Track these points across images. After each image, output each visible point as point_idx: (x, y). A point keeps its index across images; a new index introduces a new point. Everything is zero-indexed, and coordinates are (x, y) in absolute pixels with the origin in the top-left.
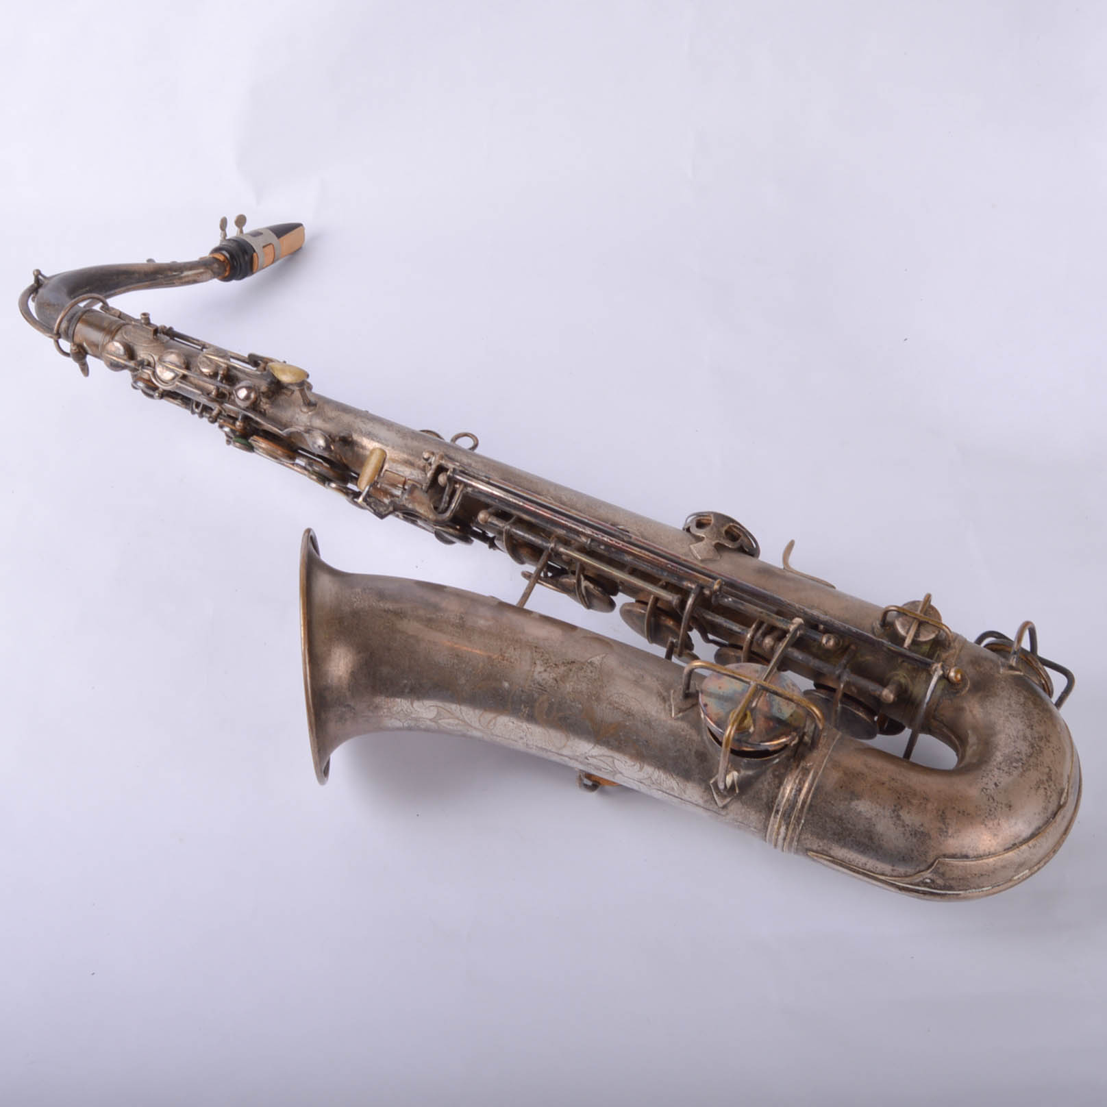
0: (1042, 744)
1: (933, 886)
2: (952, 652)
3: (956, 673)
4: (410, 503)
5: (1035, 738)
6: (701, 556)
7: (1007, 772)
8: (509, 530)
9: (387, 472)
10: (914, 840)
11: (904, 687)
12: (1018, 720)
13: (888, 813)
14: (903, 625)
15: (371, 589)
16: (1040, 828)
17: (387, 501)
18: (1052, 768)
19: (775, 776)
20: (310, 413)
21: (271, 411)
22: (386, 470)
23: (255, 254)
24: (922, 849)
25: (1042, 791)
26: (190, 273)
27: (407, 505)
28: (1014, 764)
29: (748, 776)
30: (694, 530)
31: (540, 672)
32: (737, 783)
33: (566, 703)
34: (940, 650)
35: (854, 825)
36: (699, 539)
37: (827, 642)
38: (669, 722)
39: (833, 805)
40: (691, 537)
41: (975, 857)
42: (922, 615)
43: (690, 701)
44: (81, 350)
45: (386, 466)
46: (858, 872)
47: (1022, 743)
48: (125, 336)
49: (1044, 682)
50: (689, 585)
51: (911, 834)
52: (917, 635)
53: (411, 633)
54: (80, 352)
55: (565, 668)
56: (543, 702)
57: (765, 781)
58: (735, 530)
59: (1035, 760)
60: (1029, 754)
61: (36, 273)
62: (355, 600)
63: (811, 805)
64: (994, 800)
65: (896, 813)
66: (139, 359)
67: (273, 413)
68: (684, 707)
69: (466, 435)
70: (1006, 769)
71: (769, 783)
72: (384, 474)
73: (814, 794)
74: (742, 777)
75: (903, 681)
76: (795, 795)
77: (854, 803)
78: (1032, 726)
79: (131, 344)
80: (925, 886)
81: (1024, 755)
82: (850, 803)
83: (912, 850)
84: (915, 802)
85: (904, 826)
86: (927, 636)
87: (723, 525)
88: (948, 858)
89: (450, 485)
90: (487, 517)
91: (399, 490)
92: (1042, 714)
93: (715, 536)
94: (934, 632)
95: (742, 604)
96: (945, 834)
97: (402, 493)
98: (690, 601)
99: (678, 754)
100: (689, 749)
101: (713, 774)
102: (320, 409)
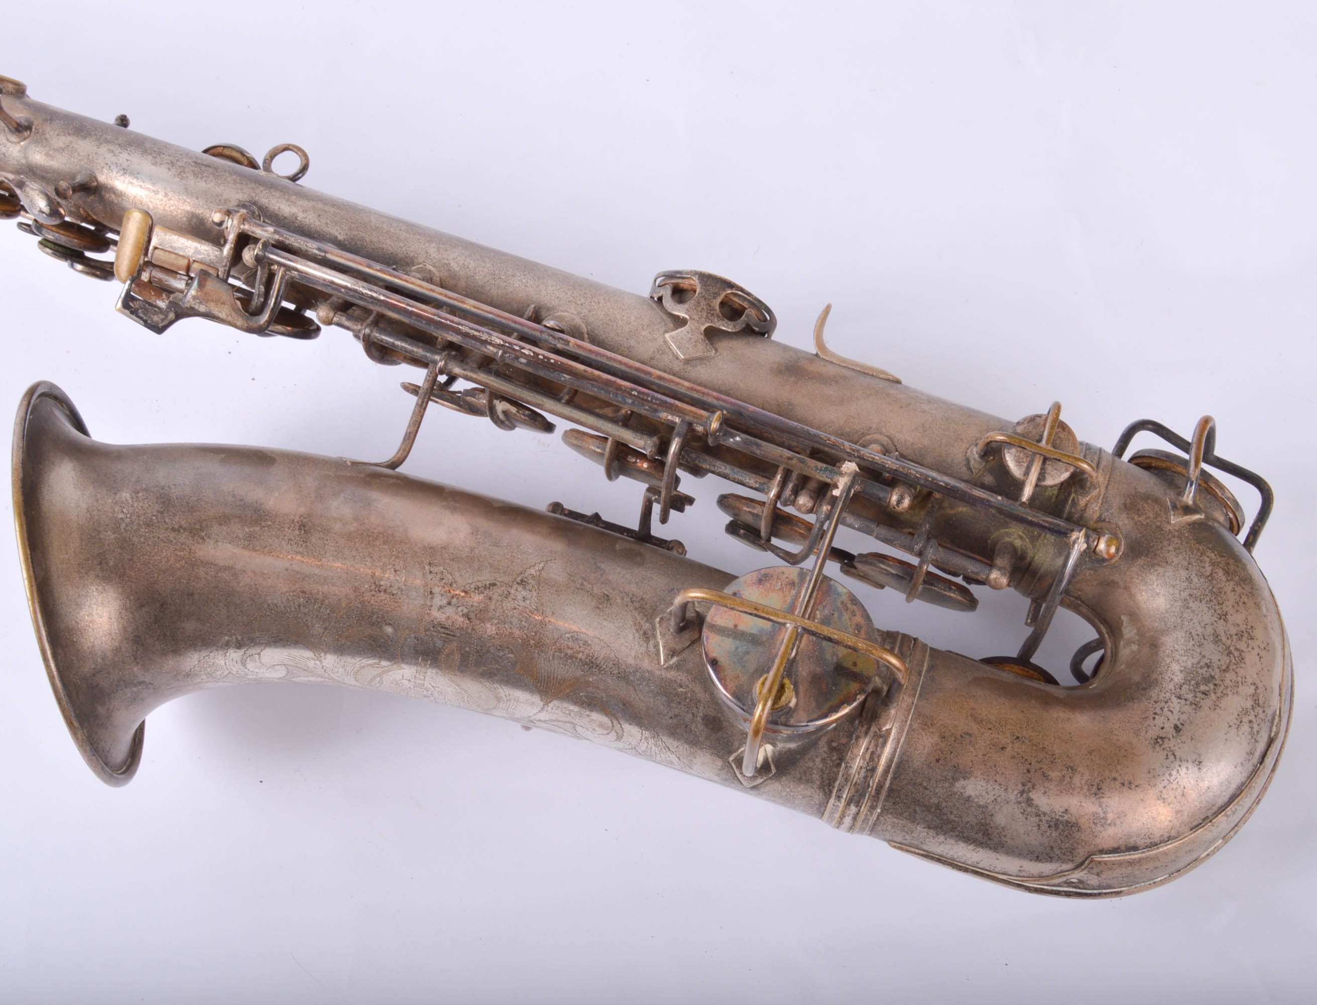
0: (1242, 645)
1: (1081, 886)
2: (1095, 493)
3: (1108, 546)
4: (201, 303)
5: (1231, 636)
6: (684, 355)
7: (1191, 704)
8: (369, 335)
9: (157, 251)
10: (1055, 834)
11: (1019, 553)
12: (1203, 606)
13: (1013, 796)
14: (1018, 462)
15: (146, 490)
16: (1243, 784)
17: (162, 304)
18: (1260, 685)
19: (832, 749)
20: (22, 143)
22: (156, 248)
24: (1067, 845)
25: (1245, 728)
27: (196, 307)
28: (1203, 688)
29: (790, 750)
30: (669, 304)
31: (441, 607)
32: (772, 758)
33: (488, 652)
34: (1076, 492)
35: (960, 817)
36: (679, 322)
37: (899, 502)
38: (658, 673)
39: (926, 788)
40: (665, 317)
41: (1147, 847)
42: (1049, 447)
43: (688, 636)
45: (154, 242)
46: (966, 870)
47: (1212, 646)
49: (1231, 516)
50: (670, 417)
51: (1049, 826)
52: (1042, 476)
53: (221, 563)
55: (481, 597)
56: (452, 653)
57: (817, 757)
58: (736, 299)
59: (1234, 677)
60: (1224, 667)
62: (121, 516)
63: (891, 790)
64: (1175, 756)
65: (1025, 795)
68: (678, 647)
69: (286, 148)
70: (1190, 696)
71: (823, 760)
72: (152, 254)
73: (895, 773)
74: (780, 753)
75: (1018, 543)
76: (865, 777)
77: (959, 785)
78: (1226, 614)
80: (1069, 886)
81: (1215, 668)
82: (952, 785)
83: (1052, 848)
84: (1054, 774)
85: (1037, 815)
86: (1058, 476)
87: (716, 295)
88: (1106, 853)
89: (263, 268)
90: (331, 315)
91: (181, 279)
92: (1239, 590)
93: (705, 315)
94: (1066, 470)
95: (758, 445)
96: (1103, 821)
97: (187, 284)
98: (674, 447)
99: (675, 721)
100: (693, 714)
101: (734, 748)
102: (38, 133)
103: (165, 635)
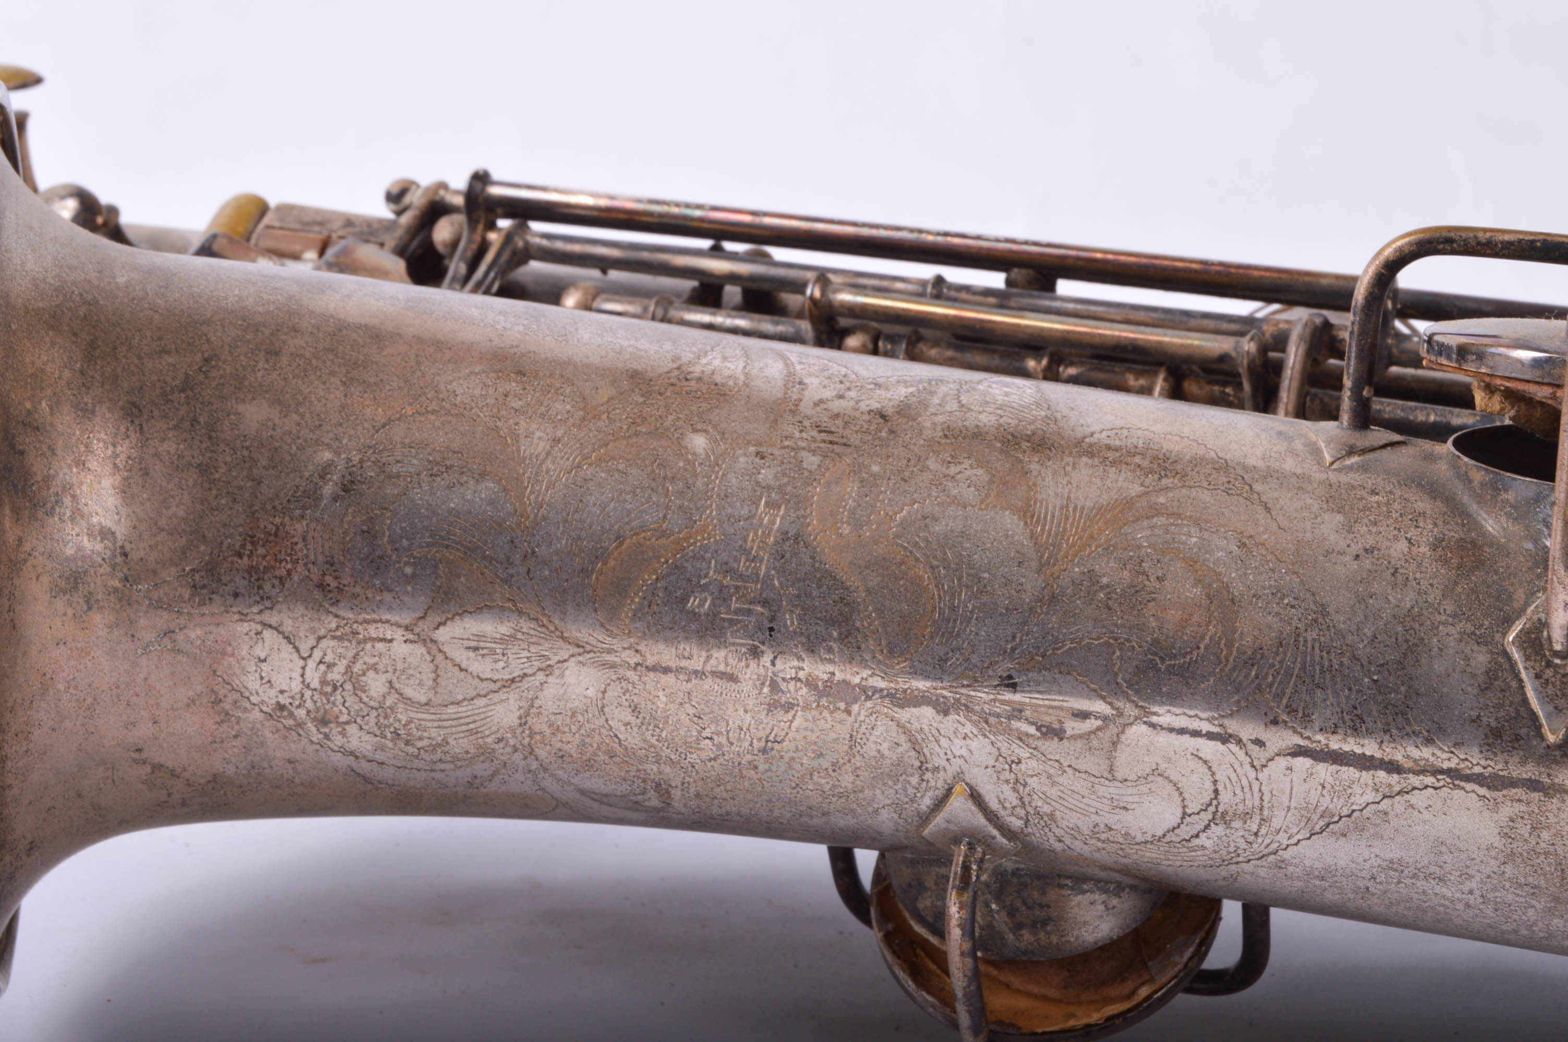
22: (270, 227)
38: (1318, 477)
99: (1367, 563)
100: (1409, 541)
101: (1516, 605)
103: (195, 421)
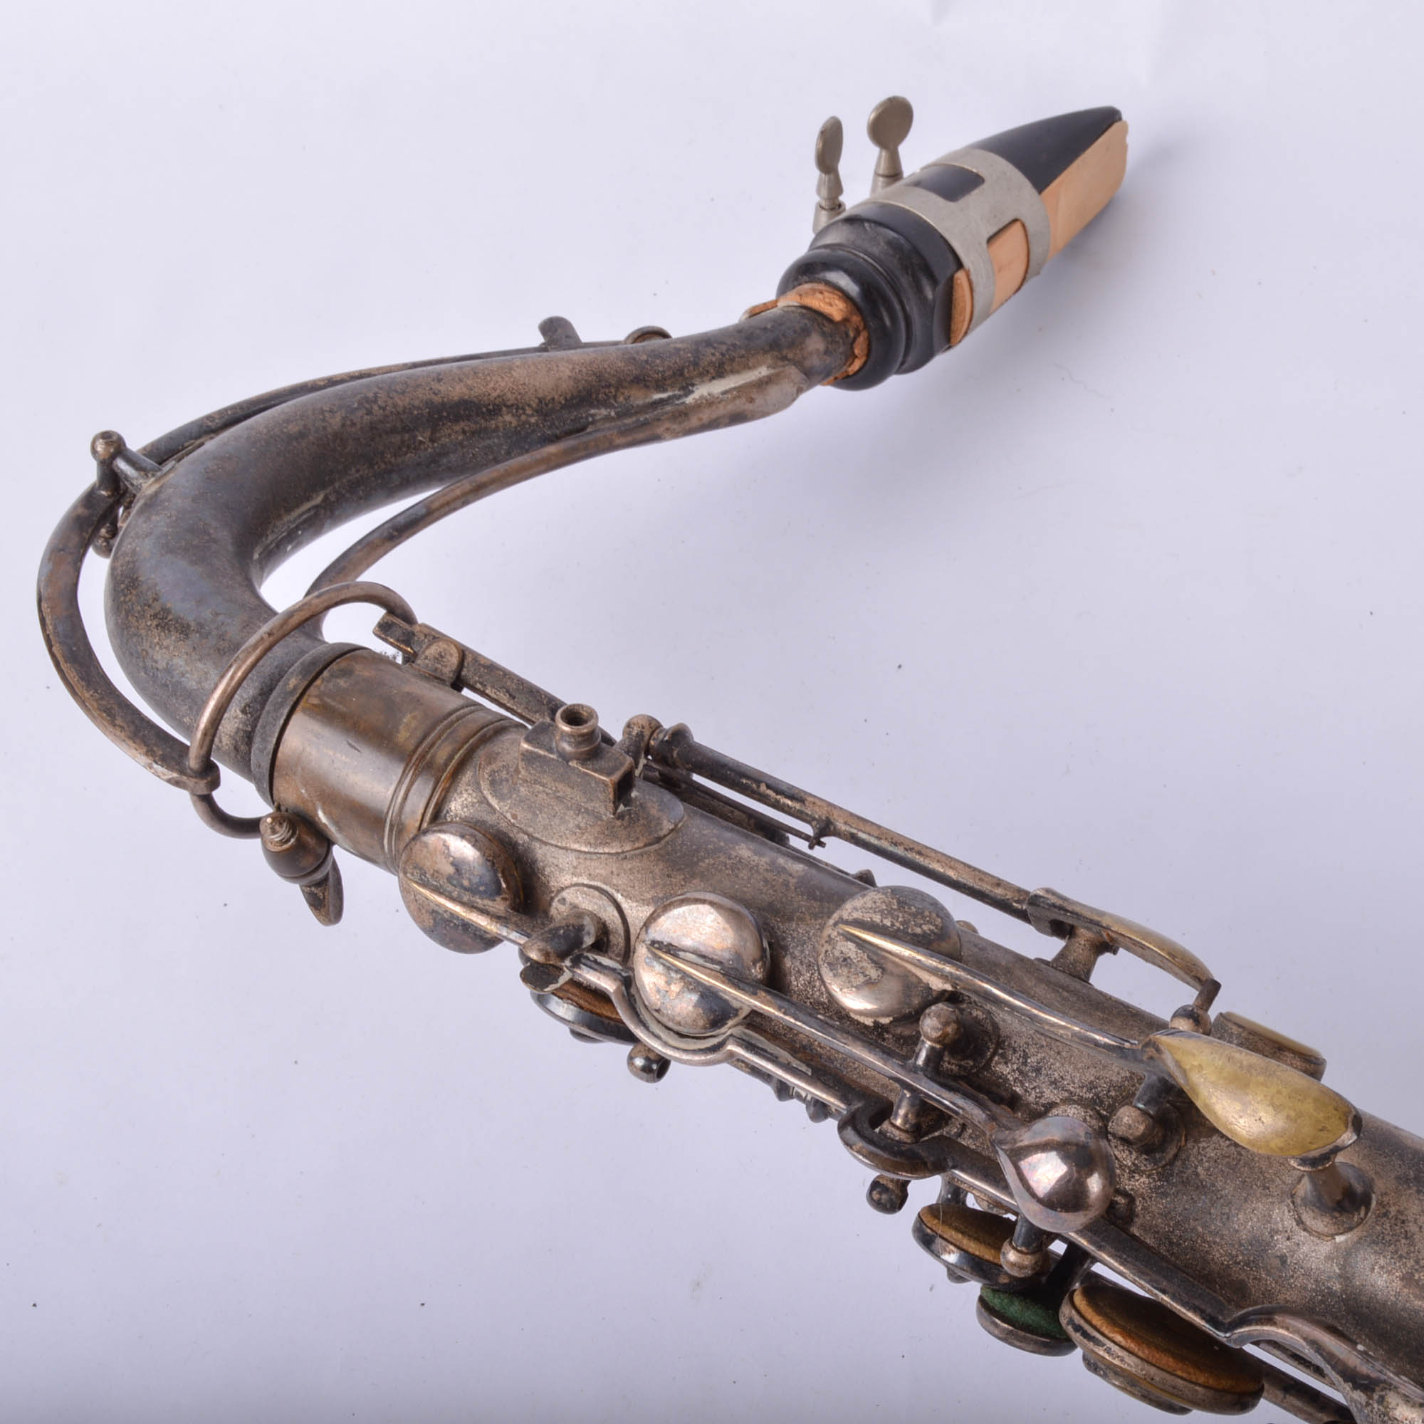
20: (1339, 1239)
21: (1158, 1205)
23: (960, 275)
26: (717, 387)
44: (310, 841)
48: (494, 802)
54: (300, 847)
61: (100, 447)
66: (558, 910)
67: (1166, 1215)
79: (522, 839)
102: (1385, 1215)
